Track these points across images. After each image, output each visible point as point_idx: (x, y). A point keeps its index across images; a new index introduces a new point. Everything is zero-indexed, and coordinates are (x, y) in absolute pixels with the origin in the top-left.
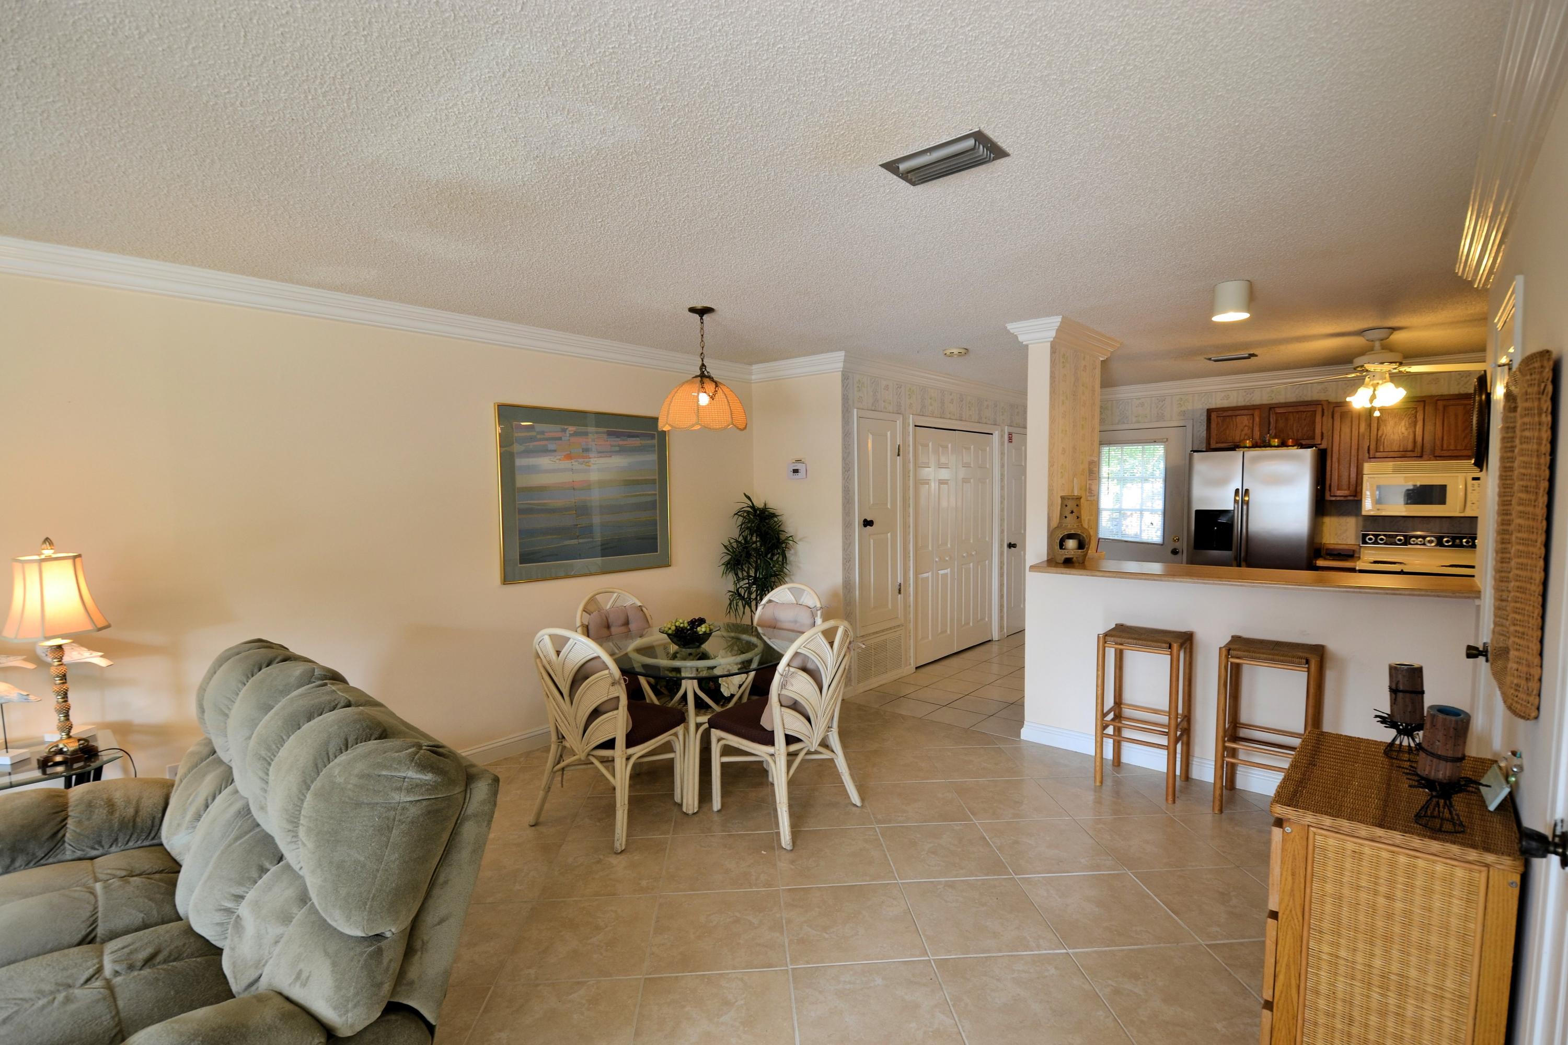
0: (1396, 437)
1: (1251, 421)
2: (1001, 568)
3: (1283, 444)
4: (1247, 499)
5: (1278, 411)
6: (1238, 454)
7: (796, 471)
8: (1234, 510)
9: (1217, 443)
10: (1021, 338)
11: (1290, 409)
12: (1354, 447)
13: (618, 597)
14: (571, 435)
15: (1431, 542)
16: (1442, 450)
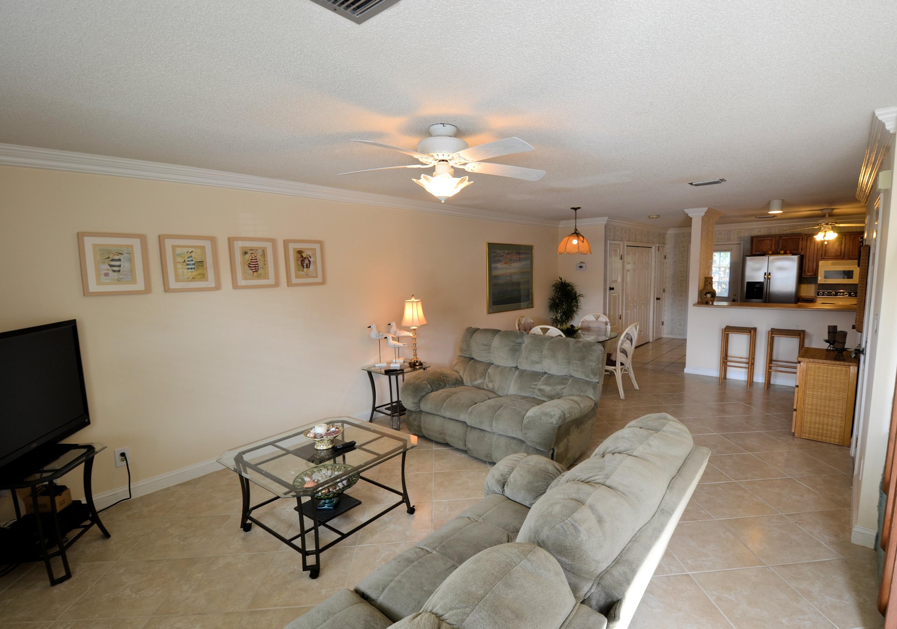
0: (833, 250)
1: (771, 243)
2: (654, 309)
3: (785, 253)
4: (769, 277)
5: (784, 238)
6: (766, 258)
7: (581, 267)
8: (764, 282)
9: (756, 252)
10: (689, 215)
11: (788, 238)
12: (815, 255)
13: (526, 319)
14: (506, 254)
15: (846, 294)
16: (852, 256)
